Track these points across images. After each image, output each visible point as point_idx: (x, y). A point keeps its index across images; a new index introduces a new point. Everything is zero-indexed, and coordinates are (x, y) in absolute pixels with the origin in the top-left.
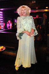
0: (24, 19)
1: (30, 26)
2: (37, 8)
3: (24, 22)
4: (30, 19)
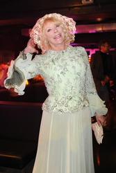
0: (57, 59)
2: (99, 19)
3: (55, 69)
4: (77, 58)
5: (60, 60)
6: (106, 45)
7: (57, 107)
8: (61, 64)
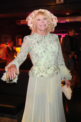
0: (41, 41)
1: (54, 58)
2: (68, 14)
3: (40, 49)
4: (53, 41)
5: (43, 42)
6: (73, 31)
7: (40, 74)
8: (43, 45)
